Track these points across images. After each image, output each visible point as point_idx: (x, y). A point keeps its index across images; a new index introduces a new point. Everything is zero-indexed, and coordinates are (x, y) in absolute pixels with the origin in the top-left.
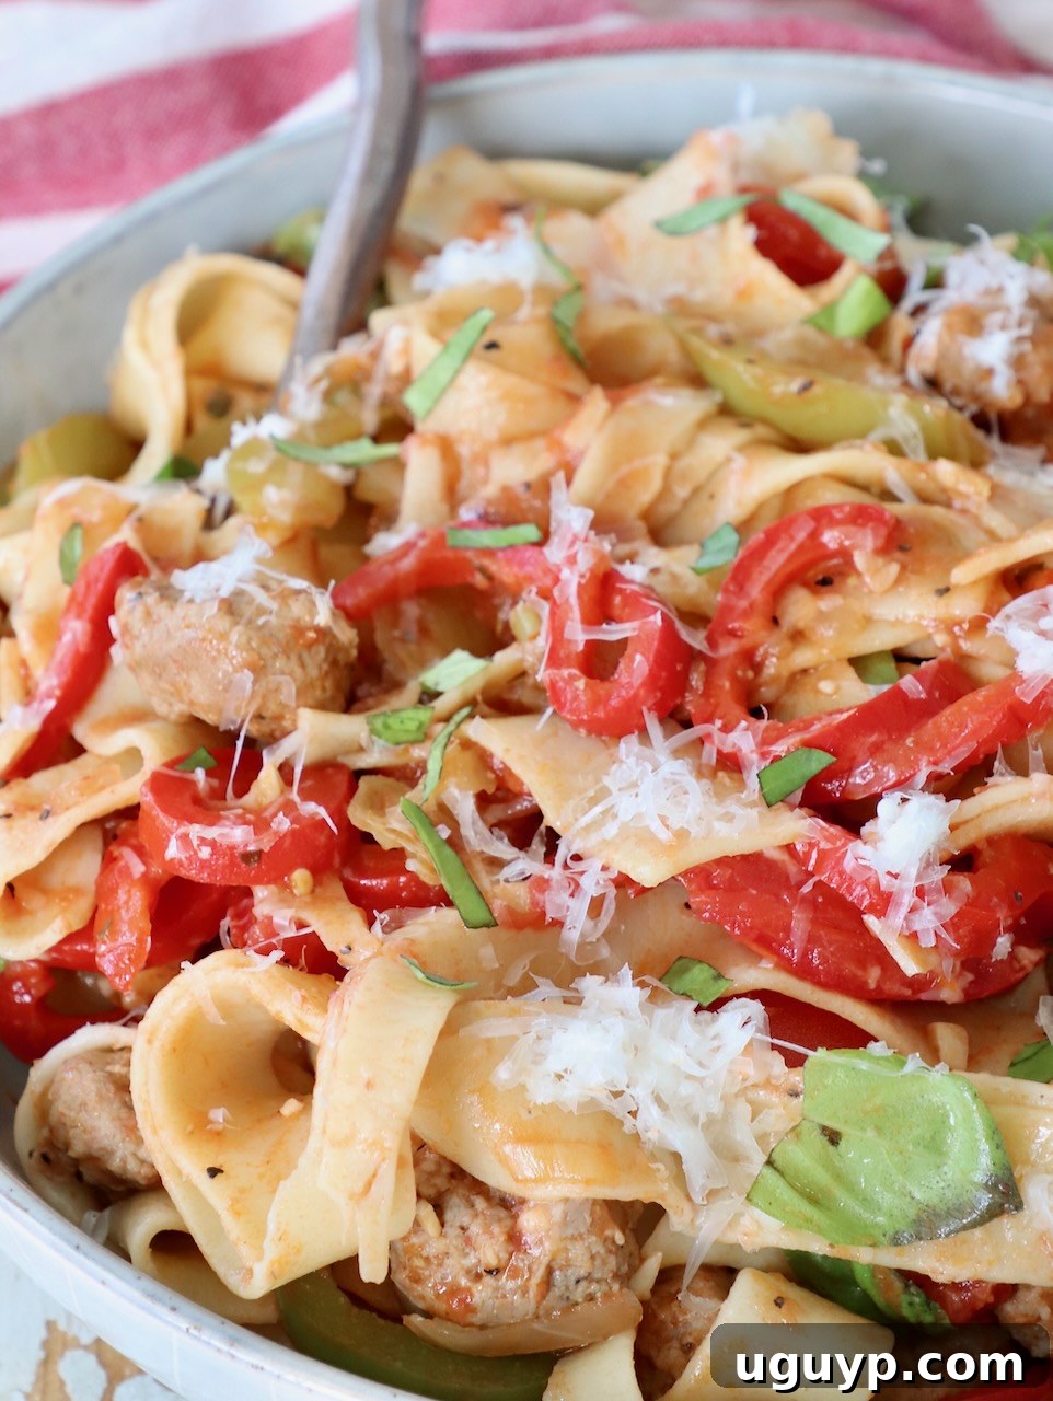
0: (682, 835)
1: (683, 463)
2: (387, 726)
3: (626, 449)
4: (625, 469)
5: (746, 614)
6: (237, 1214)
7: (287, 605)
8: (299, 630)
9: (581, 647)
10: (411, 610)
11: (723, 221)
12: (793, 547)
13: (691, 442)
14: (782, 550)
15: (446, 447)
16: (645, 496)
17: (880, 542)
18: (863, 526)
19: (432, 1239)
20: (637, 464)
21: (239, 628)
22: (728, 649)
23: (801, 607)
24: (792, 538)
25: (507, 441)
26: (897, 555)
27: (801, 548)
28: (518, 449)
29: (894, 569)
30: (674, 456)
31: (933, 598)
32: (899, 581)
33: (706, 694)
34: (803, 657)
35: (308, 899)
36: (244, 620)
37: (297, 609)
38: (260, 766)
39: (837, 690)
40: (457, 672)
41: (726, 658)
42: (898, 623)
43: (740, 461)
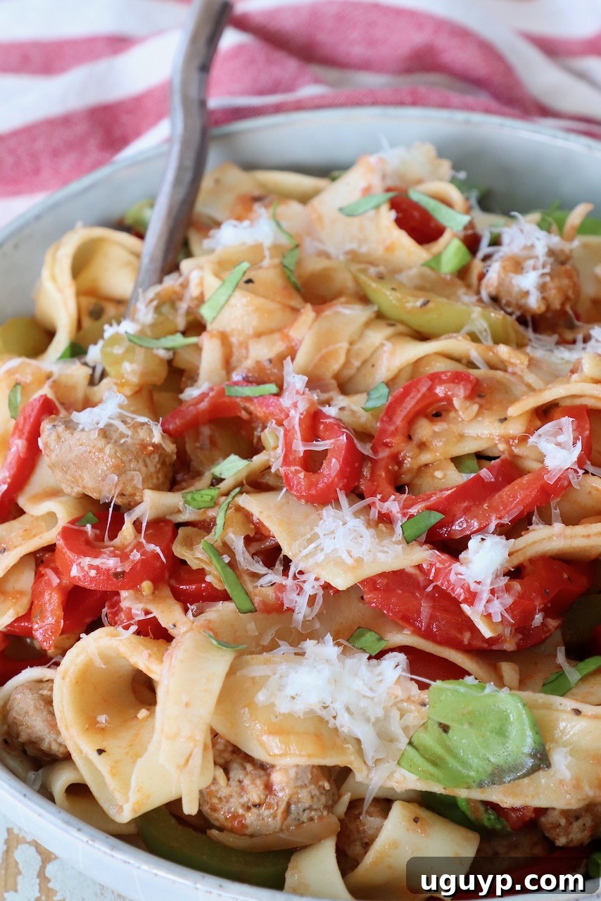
0: (359, 561)
1: (356, 347)
2: (193, 499)
3: (325, 339)
4: (324, 351)
5: (393, 434)
6: (114, 775)
7: (137, 432)
8: (143, 446)
9: (302, 454)
10: (206, 431)
11: (377, 207)
12: (419, 395)
13: (361, 335)
14: (413, 398)
15: (224, 338)
16: (336, 366)
17: (468, 392)
18: (458, 383)
19: (223, 788)
20: (331, 348)
21: (110, 446)
22: (384, 454)
23: (425, 429)
24: (419, 391)
25: (259, 335)
26: (478, 400)
27: (424, 395)
28: (264, 339)
29: (476, 407)
30: (352, 343)
31: (497, 424)
32: (478, 415)
33: (372, 479)
34: (425, 458)
35: (151, 597)
36: (113, 441)
37: (142, 434)
38: (123, 523)
39: (445, 476)
40: (232, 467)
41: (382, 459)
42: (478, 438)
43: (388, 346)
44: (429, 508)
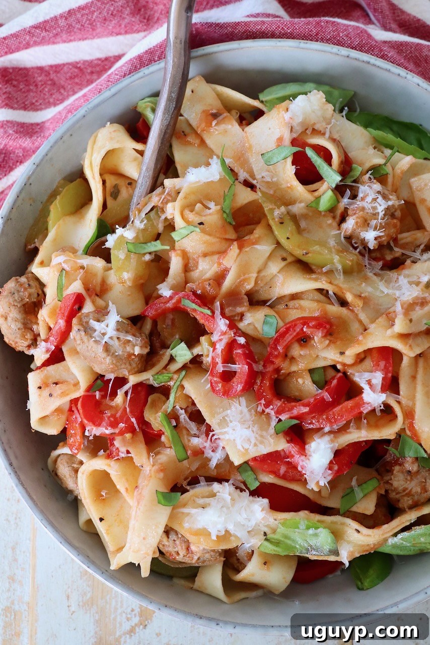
1: (262, 274)
2: (158, 378)
3: (244, 269)
4: (242, 278)
5: (276, 357)
6: (108, 534)
7: (125, 347)
8: (130, 355)
9: (221, 371)
12: (295, 334)
13: (265, 265)
14: (291, 335)
15: (185, 255)
16: (249, 286)
17: (324, 334)
18: (319, 329)
19: (165, 541)
20: (246, 276)
21: (109, 357)
22: (270, 368)
23: (296, 351)
24: (295, 331)
25: (205, 255)
26: (329, 338)
27: (298, 334)
28: (207, 259)
29: (327, 342)
30: (259, 272)
31: (338, 355)
32: (328, 345)
33: (261, 386)
34: (294, 368)
35: (130, 441)
36: (111, 354)
37: (129, 349)
38: (116, 394)
39: (304, 383)
40: (182, 353)
41: (269, 372)
42: (325, 359)
43: (281, 277)
44: (291, 418)
